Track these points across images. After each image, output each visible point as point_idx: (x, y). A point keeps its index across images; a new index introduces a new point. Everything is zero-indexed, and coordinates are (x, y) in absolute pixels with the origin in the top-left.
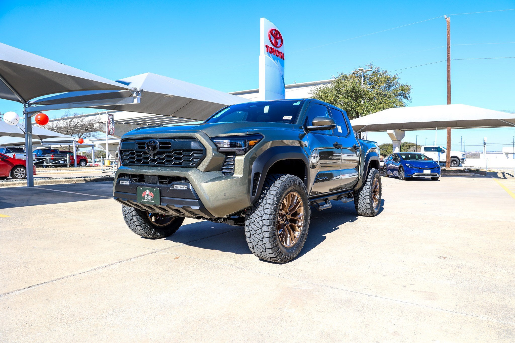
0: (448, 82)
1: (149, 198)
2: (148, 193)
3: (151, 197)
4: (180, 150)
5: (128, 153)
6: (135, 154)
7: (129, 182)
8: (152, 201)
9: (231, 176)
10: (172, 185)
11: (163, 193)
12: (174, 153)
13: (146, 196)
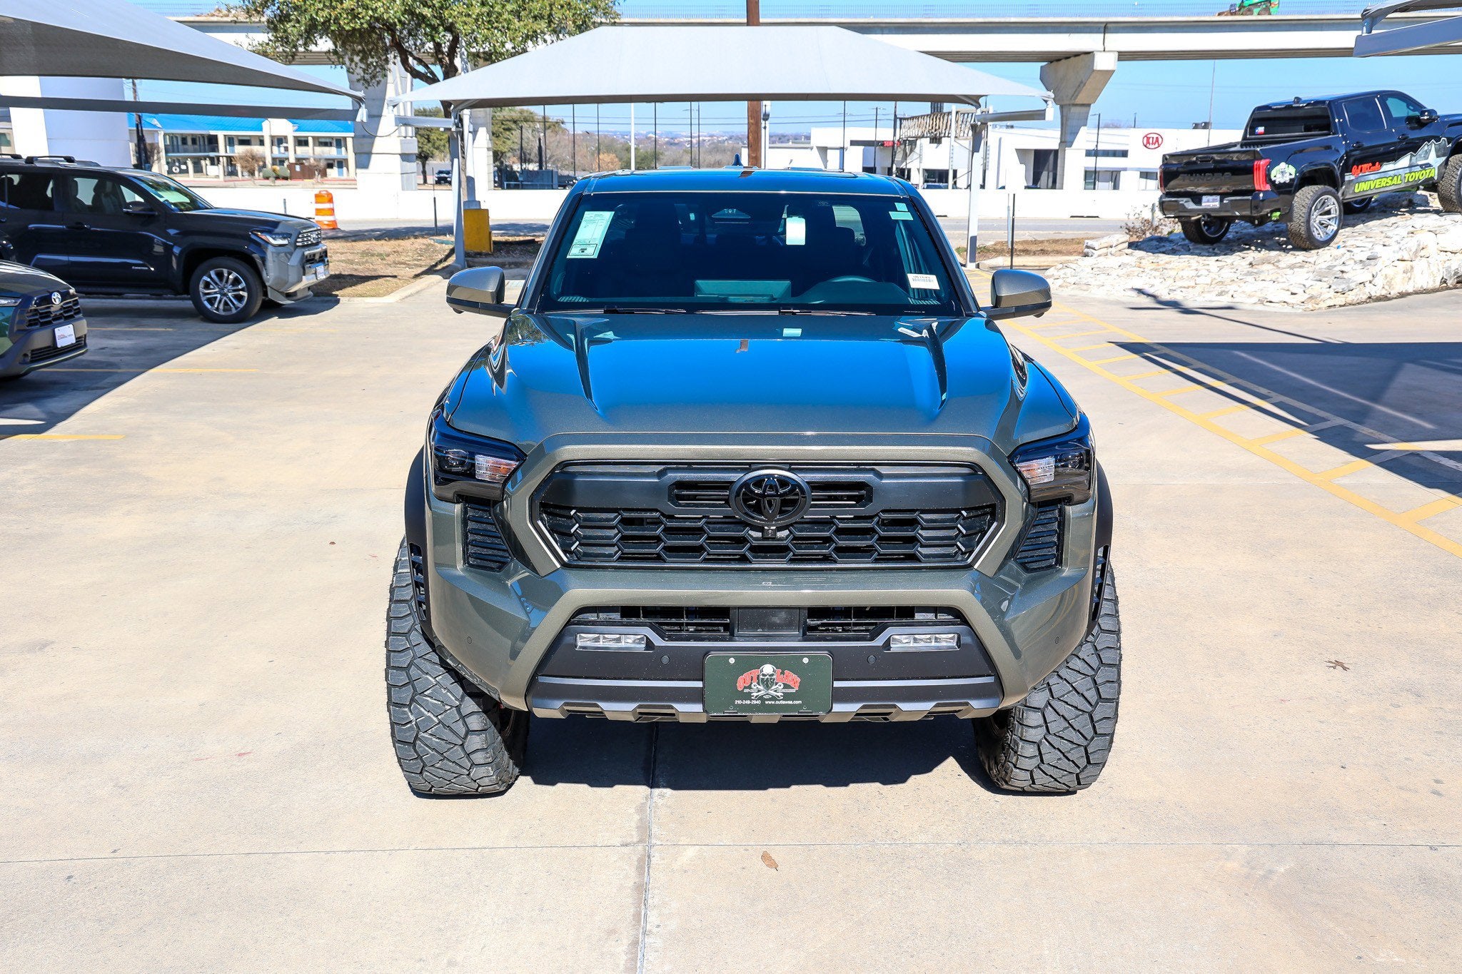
1: (778, 690)
2: (772, 675)
3: (786, 686)
4: (913, 511)
5: (614, 518)
6: (657, 522)
7: (647, 638)
8: (791, 702)
9: (1058, 575)
10: (889, 638)
11: (844, 666)
12: (876, 519)
13: (755, 688)
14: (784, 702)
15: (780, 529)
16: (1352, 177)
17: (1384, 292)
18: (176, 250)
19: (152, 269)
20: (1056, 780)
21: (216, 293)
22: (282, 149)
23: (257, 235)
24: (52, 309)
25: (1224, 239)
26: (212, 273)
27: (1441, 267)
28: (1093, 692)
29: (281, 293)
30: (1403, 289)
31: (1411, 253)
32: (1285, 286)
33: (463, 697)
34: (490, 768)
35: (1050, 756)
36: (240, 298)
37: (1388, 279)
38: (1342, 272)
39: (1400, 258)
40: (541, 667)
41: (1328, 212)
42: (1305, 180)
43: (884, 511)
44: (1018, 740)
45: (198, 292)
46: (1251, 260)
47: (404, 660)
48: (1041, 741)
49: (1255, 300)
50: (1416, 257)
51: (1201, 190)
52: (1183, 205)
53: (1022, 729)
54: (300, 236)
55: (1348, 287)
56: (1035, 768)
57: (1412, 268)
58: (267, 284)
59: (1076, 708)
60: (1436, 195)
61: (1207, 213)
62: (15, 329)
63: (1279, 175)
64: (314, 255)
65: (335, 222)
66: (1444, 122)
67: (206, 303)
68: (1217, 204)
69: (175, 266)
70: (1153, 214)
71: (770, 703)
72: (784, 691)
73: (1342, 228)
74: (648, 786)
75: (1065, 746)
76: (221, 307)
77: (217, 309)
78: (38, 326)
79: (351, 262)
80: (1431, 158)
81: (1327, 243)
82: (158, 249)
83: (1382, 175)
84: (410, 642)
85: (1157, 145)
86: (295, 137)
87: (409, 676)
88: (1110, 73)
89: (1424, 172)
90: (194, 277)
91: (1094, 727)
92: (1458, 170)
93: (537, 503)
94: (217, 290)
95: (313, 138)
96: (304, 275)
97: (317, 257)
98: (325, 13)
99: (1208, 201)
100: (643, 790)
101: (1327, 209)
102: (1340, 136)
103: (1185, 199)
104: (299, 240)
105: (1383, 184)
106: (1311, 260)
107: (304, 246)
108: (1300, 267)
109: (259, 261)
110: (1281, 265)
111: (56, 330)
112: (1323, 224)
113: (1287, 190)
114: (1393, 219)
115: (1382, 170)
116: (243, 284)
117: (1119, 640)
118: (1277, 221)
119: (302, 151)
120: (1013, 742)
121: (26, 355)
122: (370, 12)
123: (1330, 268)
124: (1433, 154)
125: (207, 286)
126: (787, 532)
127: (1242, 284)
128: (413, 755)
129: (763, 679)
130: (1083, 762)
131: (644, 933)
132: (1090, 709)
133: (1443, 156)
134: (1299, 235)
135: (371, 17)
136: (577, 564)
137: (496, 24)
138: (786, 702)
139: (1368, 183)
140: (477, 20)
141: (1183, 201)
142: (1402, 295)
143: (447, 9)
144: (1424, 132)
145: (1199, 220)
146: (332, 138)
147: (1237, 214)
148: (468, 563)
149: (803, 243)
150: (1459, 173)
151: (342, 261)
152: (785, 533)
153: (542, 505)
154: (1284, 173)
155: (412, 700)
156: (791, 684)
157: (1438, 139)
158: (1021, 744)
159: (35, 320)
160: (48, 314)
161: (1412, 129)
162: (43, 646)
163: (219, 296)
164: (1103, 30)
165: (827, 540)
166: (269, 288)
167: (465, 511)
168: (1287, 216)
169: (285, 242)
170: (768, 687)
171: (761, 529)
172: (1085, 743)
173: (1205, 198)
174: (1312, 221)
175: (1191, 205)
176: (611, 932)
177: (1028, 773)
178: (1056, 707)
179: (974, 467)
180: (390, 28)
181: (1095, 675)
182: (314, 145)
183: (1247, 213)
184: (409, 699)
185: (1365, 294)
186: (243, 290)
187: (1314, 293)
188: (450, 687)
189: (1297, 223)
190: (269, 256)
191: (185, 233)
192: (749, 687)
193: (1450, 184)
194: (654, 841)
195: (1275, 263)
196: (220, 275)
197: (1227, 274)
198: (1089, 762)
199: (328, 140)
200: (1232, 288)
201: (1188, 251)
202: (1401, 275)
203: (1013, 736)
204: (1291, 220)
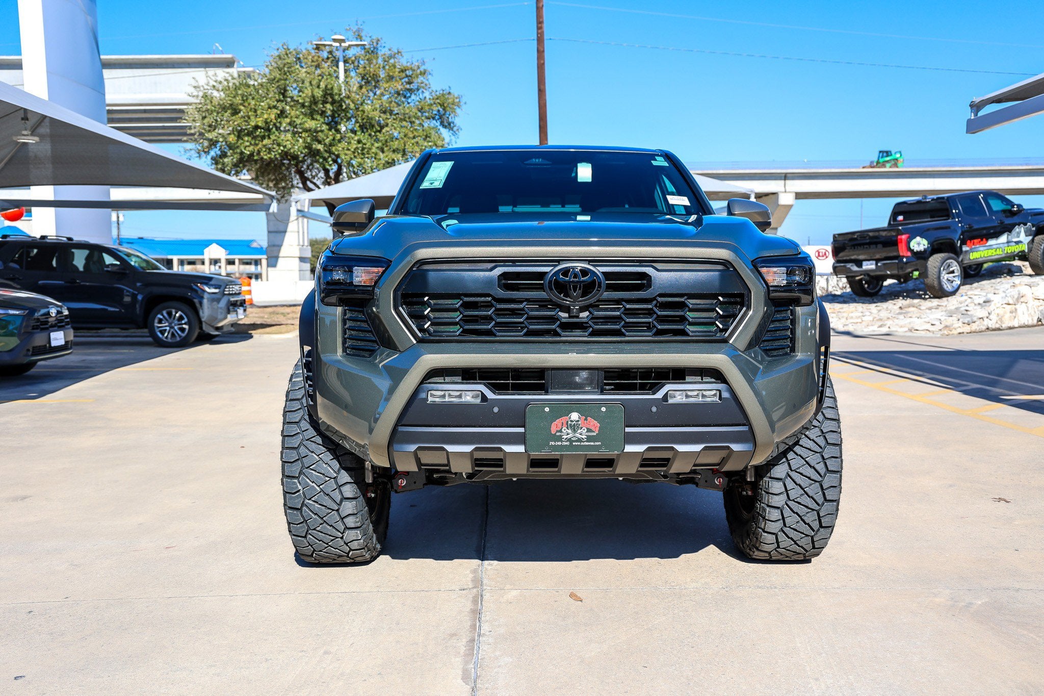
0: (541, 92)
1: (582, 434)
2: (578, 421)
3: (589, 430)
4: (681, 295)
5: (458, 303)
6: (488, 305)
7: (482, 393)
8: (593, 444)
9: (793, 359)
10: (667, 393)
11: (633, 416)
12: (655, 302)
13: (565, 431)
14: (587, 444)
15: (582, 309)
16: (968, 249)
17: (997, 326)
18: (140, 297)
19: (123, 311)
20: (796, 543)
21: (166, 326)
22: (217, 267)
23: (197, 286)
24: (50, 320)
25: (880, 293)
26: (165, 313)
27: (1036, 310)
28: (822, 465)
29: (212, 327)
30: (1011, 325)
31: (1015, 299)
32: (927, 320)
33: (339, 470)
34: (359, 532)
35: (791, 520)
36: (182, 330)
37: (1000, 317)
38: (967, 311)
39: (1007, 302)
40: (400, 421)
41: (953, 272)
42: (935, 249)
43: (661, 295)
44: (765, 506)
45: (153, 326)
46: (901, 305)
47: (295, 442)
48: (783, 506)
49: (906, 329)
50: (1018, 302)
51: (861, 257)
52: (849, 268)
53: (768, 497)
54: (228, 287)
55: (972, 319)
56: (779, 531)
57: (1016, 310)
58: (203, 320)
59: (809, 478)
60: (1027, 263)
61: (867, 273)
62: (23, 331)
63: (916, 246)
64: (237, 301)
65: (251, 299)
66: (1028, 213)
67: (159, 334)
68: (873, 267)
69: (138, 310)
70: (827, 283)
71: (576, 444)
72: (587, 434)
73: (963, 285)
74: (480, 560)
75: (802, 510)
76: (169, 336)
77: (167, 337)
78: (39, 330)
79: (263, 317)
80: (1021, 237)
81: (953, 293)
82: (127, 299)
83: (989, 247)
84: (300, 428)
85: (825, 257)
86: (227, 260)
87: (299, 454)
88: (790, 206)
89: (1017, 246)
90: (151, 315)
91: (824, 494)
92: (1041, 245)
93: (399, 293)
94: (167, 324)
95: (239, 259)
96: (229, 313)
97: (239, 303)
98: (251, 148)
99: (867, 265)
100: (476, 562)
101: (951, 269)
102: (957, 220)
103: (851, 264)
104: (227, 290)
105: (989, 255)
106: (944, 304)
107: (229, 294)
108: (936, 309)
109: (198, 305)
110: (922, 308)
111: (52, 334)
112: (949, 280)
113: (922, 256)
114: (998, 280)
115: (988, 244)
116: (186, 320)
117: (839, 427)
118: (916, 279)
119: (230, 268)
120: (761, 509)
121: (28, 350)
122: (282, 148)
123: (957, 309)
124: (1023, 234)
125: (160, 321)
126: (587, 313)
127: (896, 320)
128: (300, 519)
129: (571, 424)
130: (815, 525)
131: (479, 636)
132: (820, 479)
133: (1030, 235)
134: (933, 287)
135: (282, 151)
136: (428, 340)
137: (367, 156)
138: (589, 443)
139: (980, 252)
140: (354, 152)
141: (849, 265)
142: (1010, 328)
143: (334, 146)
144: (1015, 219)
145: (861, 280)
146: (252, 259)
147: (889, 273)
148: (346, 352)
149: (590, 180)
150: (1042, 247)
151: (256, 317)
152: (586, 314)
153: (404, 296)
154: (919, 244)
155: (300, 473)
156: (593, 428)
157: (1025, 224)
158: (768, 509)
159: (37, 325)
160: (47, 322)
161: (1007, 217)
162: (24, 498)
163: (168, 328)
164: (783, 178)
165: (619, 318)
166: (204, 324)
167: (344, 313)
168: (924, 274)
169: (217, 291)
170: (574, 431)
171: (567, 309)
172: (817, 508)
173: (864, 263)
174: (941, 278)
175: (855, 268)
176: (452, 635)
177: (774, 536)
178: (794, 478)
179: (725, 263)
180: (295, 157)
181: (822, 452)
182: (240, 264)
183: (895, 272)
184: (298, 471)
185: (984, 325)
186: (185, 324)
187: (948, 324)
188: (330, 462)
189: (931, 279)
190: (205, 301)
191: (147, 285)
192: (561, 431)
193: (1037, 255)
194: (485, 587)
195: (918, 307)
196: (170, 314)
197: (884, 314)
198: (821, 526)
199: (249, 261)
200: (889, 323)
201: (855, 301)
202: (1008, 315)
203: (762, 504)
204: (927, 277)
